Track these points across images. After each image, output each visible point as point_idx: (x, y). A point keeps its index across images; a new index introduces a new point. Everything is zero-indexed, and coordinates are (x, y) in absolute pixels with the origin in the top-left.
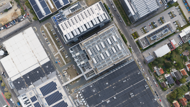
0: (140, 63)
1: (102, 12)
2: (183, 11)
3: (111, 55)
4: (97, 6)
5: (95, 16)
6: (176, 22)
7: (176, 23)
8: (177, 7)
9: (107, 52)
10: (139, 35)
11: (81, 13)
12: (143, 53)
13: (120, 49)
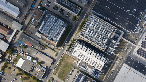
0: (91, 6)
1: (76, 48)
3: (99, 27)
4: (75, 53)
5: (81, 51)
8: (41, 3)
9: (99, 30)
11: (84, 61)
12: (83, 7)
13: (92, 23)
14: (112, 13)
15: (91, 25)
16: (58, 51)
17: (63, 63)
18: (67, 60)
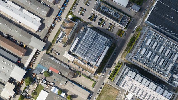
0: (144, 14)
1: (127, 78)
2: (73, 4)
4: (125, 86)
6: (86, 4)
7: (88, 3)
8: (72, 11)
9: (160, 51)
10: (118, 29)
11: (139, 97)
12: (133, 16)
13: (149, 40)
14: (176, 25)
15: (148, 44)
16: (95, 79)
17: (103, 96)
18: (109, 92)
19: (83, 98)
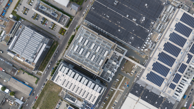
0: (84, 13)
1: (60, 73)
2: (16, 3)
3: (92, 43)
4: (58, 81)
5: (67, 77)
6: (29, 4)
7: (30, 3)
8: (16, 11)
10: (60, 28)
11: (71, 91)
12: (74, 16)
14: (113, 24)
16: (39, 76)
17: (46, 93)
18: (52, 89)
19: (25, 94)
